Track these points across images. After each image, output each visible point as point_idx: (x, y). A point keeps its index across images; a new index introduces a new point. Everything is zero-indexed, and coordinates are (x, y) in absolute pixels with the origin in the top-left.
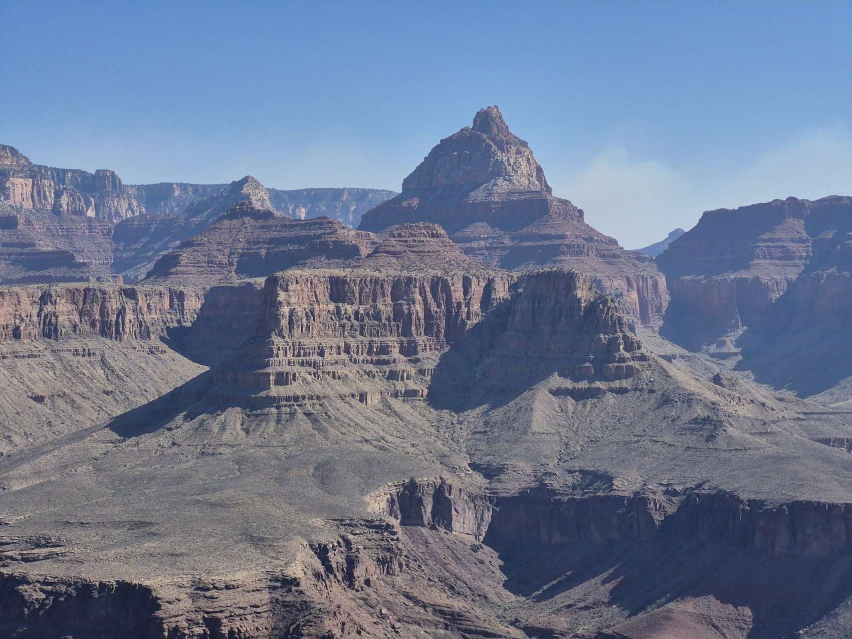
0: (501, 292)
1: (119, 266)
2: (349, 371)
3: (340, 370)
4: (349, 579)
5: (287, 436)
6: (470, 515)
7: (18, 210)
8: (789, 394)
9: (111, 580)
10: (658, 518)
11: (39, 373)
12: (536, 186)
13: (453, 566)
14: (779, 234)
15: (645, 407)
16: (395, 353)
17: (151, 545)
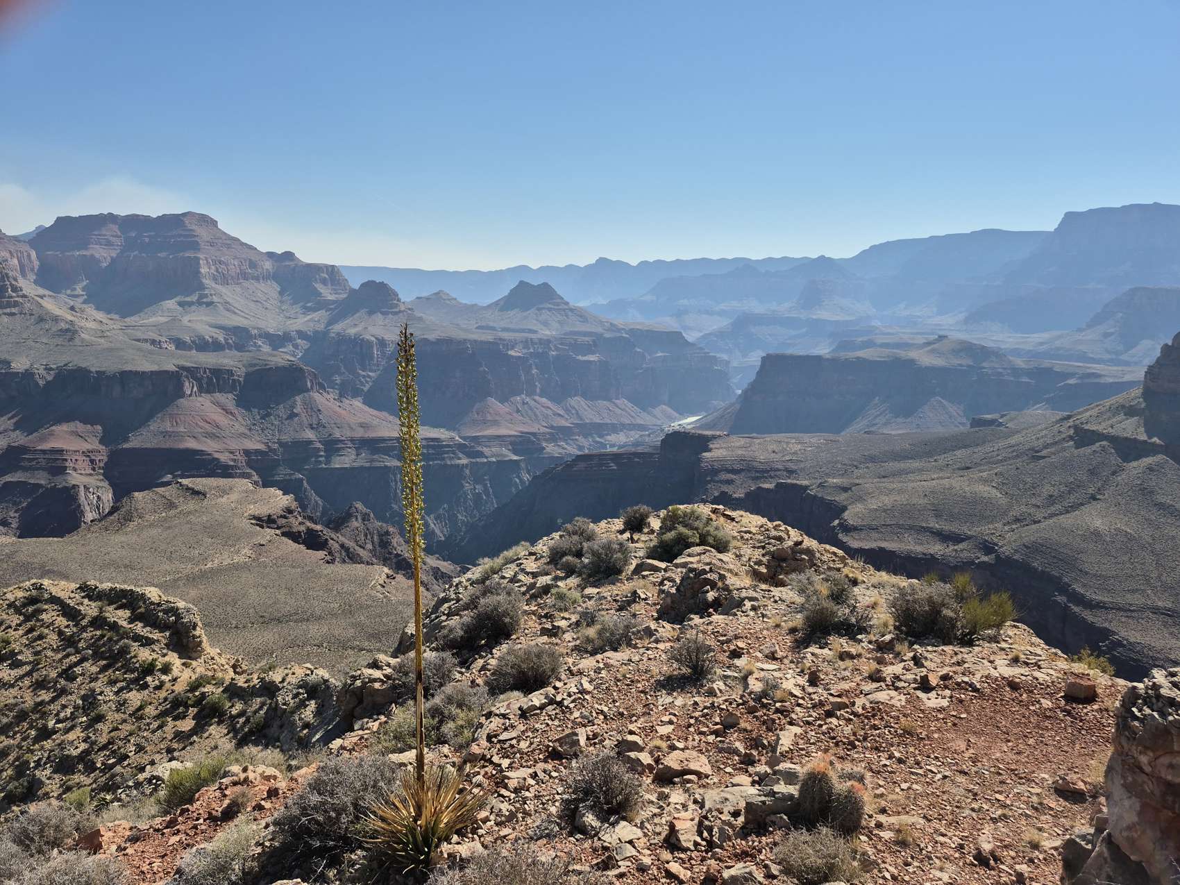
8: (116, 317)
10: (41, 383)
14: (104, 232)
15: (28, 323)
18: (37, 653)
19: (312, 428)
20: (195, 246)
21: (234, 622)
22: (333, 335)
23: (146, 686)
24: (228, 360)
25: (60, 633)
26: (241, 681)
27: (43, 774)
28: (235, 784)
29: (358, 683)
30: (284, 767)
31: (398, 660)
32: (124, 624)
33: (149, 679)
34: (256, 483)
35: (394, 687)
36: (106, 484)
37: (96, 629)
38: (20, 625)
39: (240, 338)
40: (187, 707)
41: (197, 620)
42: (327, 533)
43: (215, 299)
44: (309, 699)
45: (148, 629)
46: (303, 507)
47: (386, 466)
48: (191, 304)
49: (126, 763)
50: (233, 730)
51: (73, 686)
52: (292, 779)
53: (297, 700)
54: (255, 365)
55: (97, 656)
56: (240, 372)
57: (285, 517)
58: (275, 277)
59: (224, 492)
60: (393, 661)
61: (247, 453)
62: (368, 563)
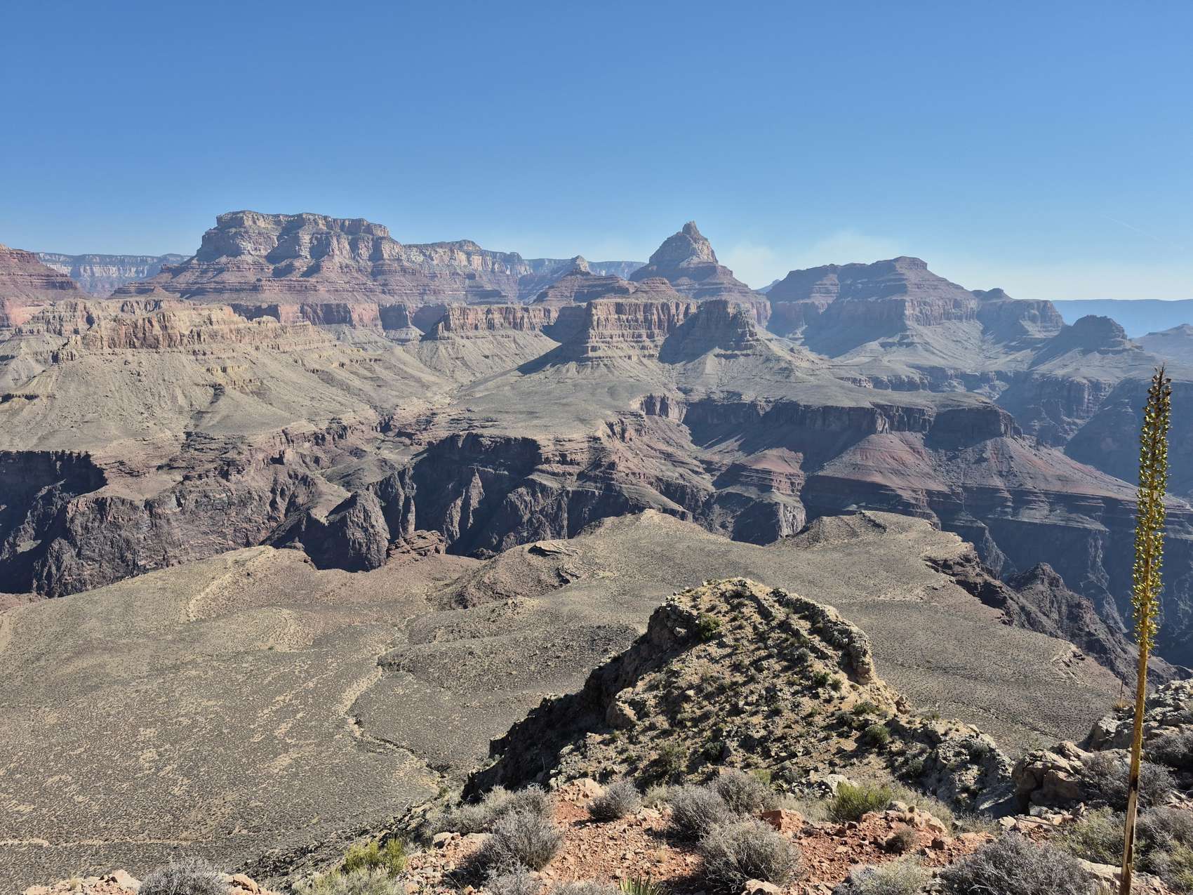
0: (693, 310)
1: (521, 297)
2: (624, 345)
3: (620, 345)
4: (623, 438)
5: (596, 374)
6: (677, 410)
7: (476, 270)
8: (825, 357)
9: (519, 437)
10: (762, 413)
11: (487, 345)
12: (711, 260)
13: (669, 433)
14: (825, 282)
15: (758, 363)
16: (644, 338)
17: (536, 422)
18: (736, 640)
19: (1001, 475)
20: (903, 289)
21: (900, 660)
22: (1036, 376)
23: (816, 696)
24: (923, 400)
25: (755, 628)
26: (903, 720)
27: (732, 744)
28: (901, 820)
29: (1039, 764)
30: (949, 823)
31: (1092, 755)
32: (805, 633)
33: (820, 690)
34: (934, 525)
35: (1082, 784)
36: (801, 505)
37: (782, 632)
38: (727, 613)
39: (936, 378)
40: (851, 728)
41: (868, 647)
42: (1007, 591)
43: (916, 340)
44: (973, 761)
45: (824, 644)
46: (983, 558)
47: (1085, 529)
48: (891, 345)
49: (794, 760)
50: (891, 766)
51: (760, 677)
52: (958, 839)
53: (958, 759)
54: (948, 405)
55: (781, 656)
56: (932, 414)
57: (961, 565)
58: (979, 316)
59: (903, 529)
60: (1083, 754)
61: (929, 493)
62: (1051, 635)
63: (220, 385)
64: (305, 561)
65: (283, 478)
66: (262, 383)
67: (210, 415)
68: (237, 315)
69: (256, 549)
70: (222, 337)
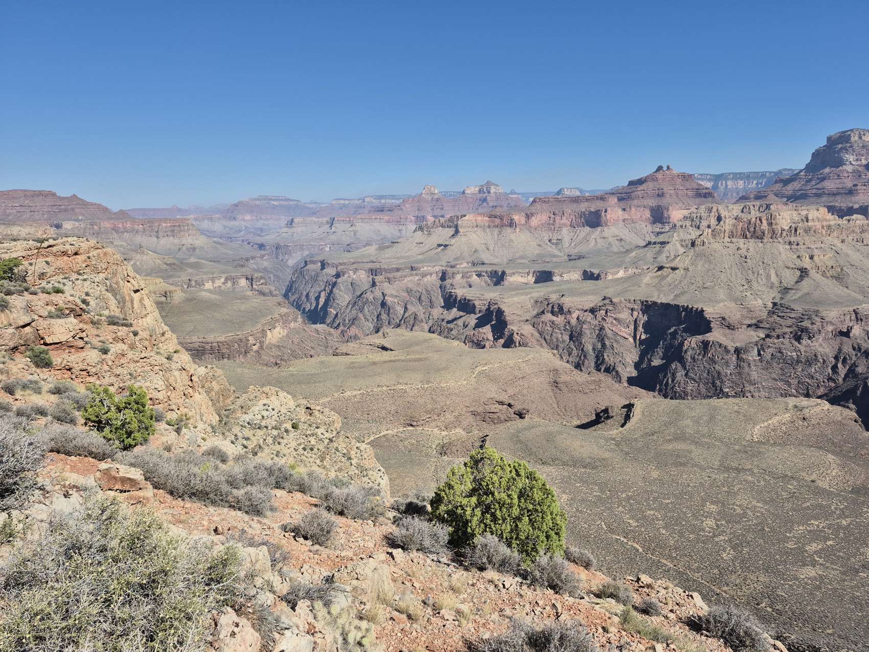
63: (806, 269)
64: (856, 421)
65: (847, 349)
66: (842, 269)
67: (793, 291)
68: (830, 214)
69: (813, 401)
70: (815, 232)
